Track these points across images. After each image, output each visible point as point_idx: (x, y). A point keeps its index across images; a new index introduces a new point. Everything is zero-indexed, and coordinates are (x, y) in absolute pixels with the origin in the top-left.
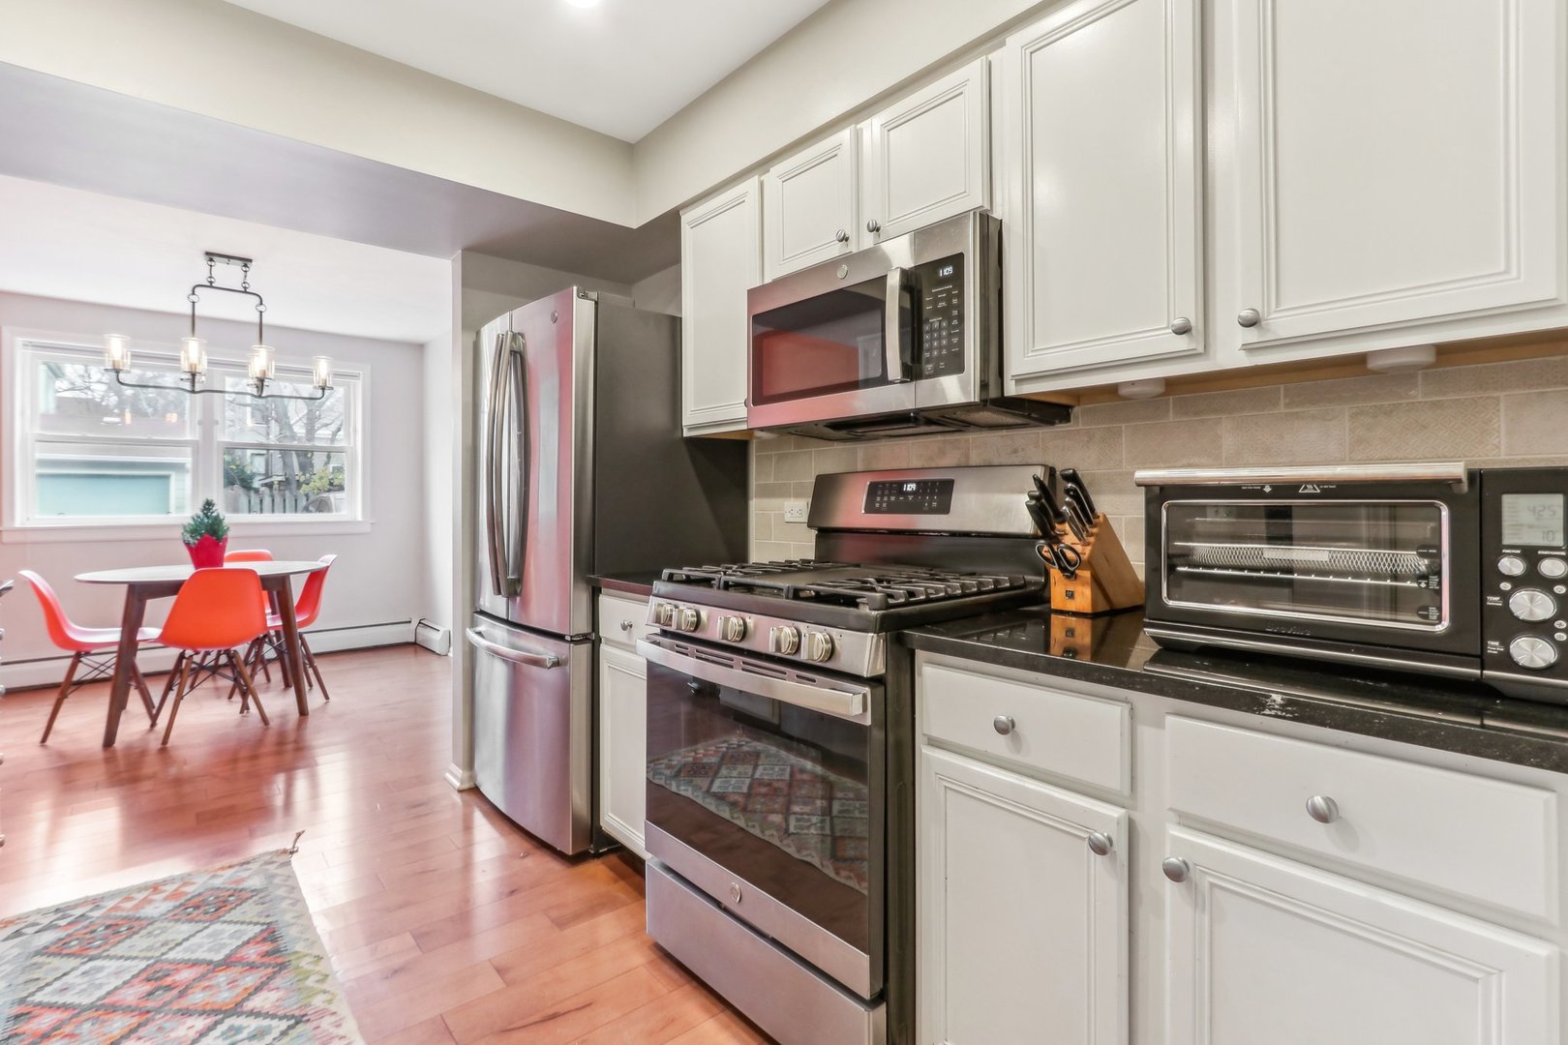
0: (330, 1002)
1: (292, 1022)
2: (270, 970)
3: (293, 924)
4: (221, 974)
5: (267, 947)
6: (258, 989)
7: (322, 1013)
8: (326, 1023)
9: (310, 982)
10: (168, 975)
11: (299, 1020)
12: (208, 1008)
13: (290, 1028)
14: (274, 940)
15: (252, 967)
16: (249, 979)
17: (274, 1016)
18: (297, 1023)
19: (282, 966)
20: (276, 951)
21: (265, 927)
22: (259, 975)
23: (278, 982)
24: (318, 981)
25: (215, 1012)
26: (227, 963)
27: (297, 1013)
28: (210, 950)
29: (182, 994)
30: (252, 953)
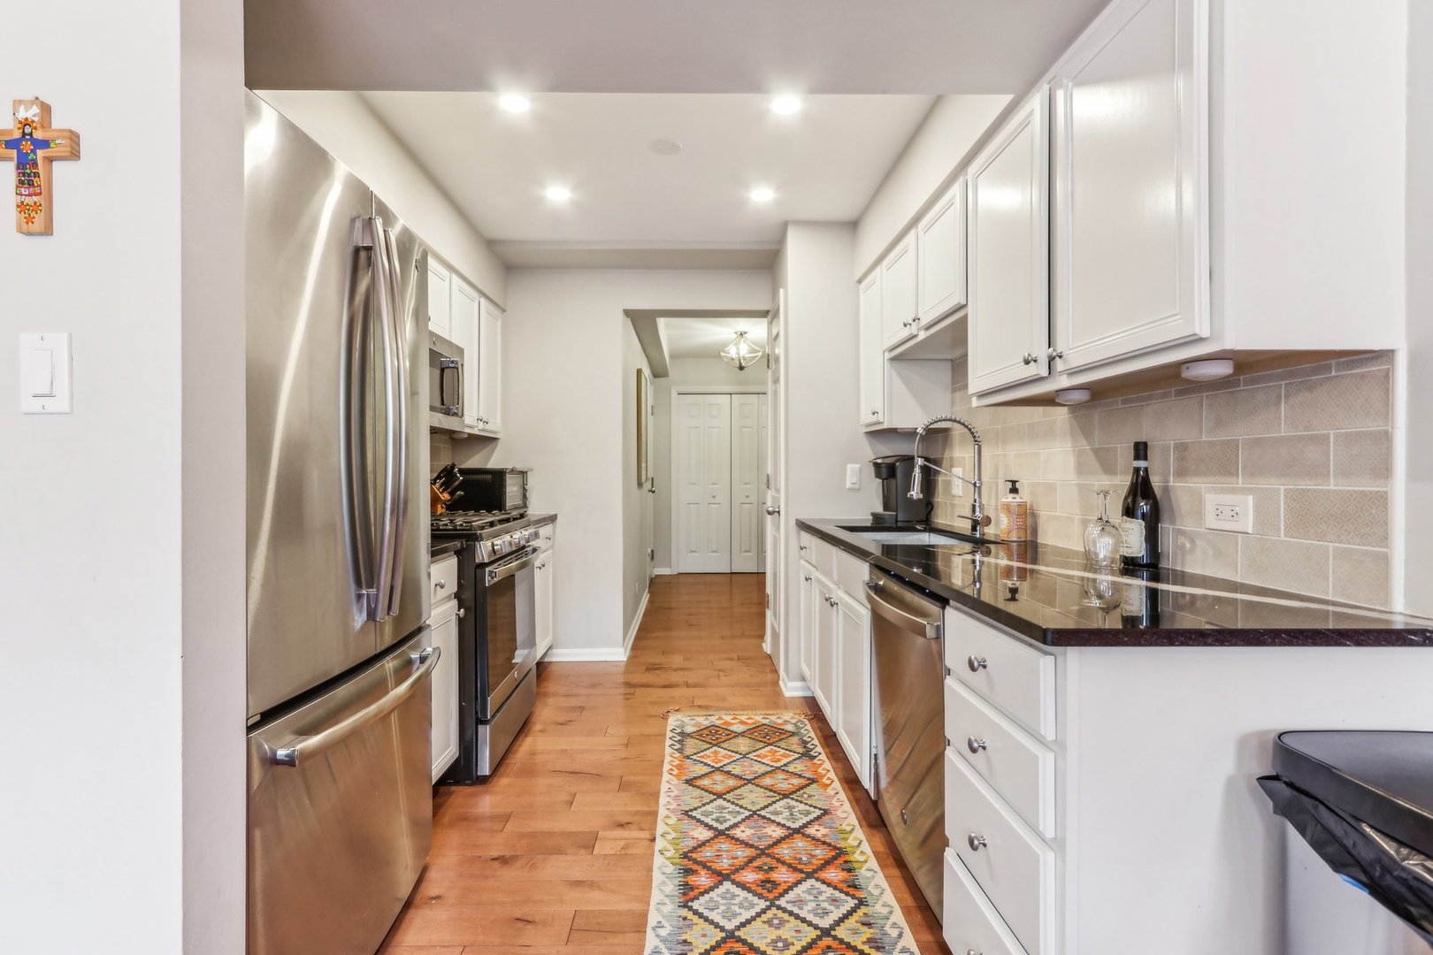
0: (667, 817)
1: (690, 813)
2: (694, 855)
3: (667, 896)
4: (726, 866)
5: (692, 879)
6: (703, 844)
7: (673, 811)
8: (673, 806)
9: (674, 835)
10: (762, 882)
11: (686, 813)
12: (733, 841)
13: (691, 810)
14: (686, 884)
15: (704, 865)
16: (708, 854)
17: (698, 820)
18: (687, 812)
19: (685, 856)
20: (688, 872)
21: (690, 904)
22: (702, 854)
23: (692, 844)
24: (668, 833)
25: (728, 836)
26: (721, 877)
27: (686, 817)
28: (734, 896)
29: (751, 860)
30: (703, 879)
